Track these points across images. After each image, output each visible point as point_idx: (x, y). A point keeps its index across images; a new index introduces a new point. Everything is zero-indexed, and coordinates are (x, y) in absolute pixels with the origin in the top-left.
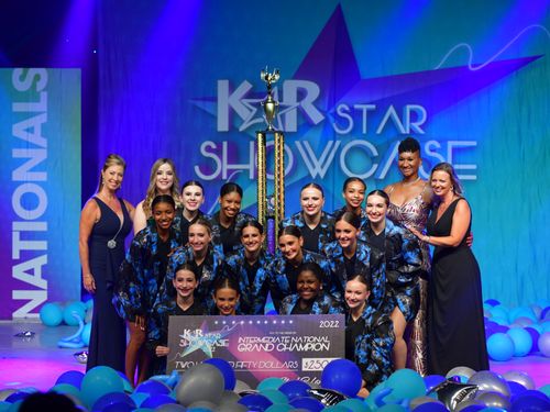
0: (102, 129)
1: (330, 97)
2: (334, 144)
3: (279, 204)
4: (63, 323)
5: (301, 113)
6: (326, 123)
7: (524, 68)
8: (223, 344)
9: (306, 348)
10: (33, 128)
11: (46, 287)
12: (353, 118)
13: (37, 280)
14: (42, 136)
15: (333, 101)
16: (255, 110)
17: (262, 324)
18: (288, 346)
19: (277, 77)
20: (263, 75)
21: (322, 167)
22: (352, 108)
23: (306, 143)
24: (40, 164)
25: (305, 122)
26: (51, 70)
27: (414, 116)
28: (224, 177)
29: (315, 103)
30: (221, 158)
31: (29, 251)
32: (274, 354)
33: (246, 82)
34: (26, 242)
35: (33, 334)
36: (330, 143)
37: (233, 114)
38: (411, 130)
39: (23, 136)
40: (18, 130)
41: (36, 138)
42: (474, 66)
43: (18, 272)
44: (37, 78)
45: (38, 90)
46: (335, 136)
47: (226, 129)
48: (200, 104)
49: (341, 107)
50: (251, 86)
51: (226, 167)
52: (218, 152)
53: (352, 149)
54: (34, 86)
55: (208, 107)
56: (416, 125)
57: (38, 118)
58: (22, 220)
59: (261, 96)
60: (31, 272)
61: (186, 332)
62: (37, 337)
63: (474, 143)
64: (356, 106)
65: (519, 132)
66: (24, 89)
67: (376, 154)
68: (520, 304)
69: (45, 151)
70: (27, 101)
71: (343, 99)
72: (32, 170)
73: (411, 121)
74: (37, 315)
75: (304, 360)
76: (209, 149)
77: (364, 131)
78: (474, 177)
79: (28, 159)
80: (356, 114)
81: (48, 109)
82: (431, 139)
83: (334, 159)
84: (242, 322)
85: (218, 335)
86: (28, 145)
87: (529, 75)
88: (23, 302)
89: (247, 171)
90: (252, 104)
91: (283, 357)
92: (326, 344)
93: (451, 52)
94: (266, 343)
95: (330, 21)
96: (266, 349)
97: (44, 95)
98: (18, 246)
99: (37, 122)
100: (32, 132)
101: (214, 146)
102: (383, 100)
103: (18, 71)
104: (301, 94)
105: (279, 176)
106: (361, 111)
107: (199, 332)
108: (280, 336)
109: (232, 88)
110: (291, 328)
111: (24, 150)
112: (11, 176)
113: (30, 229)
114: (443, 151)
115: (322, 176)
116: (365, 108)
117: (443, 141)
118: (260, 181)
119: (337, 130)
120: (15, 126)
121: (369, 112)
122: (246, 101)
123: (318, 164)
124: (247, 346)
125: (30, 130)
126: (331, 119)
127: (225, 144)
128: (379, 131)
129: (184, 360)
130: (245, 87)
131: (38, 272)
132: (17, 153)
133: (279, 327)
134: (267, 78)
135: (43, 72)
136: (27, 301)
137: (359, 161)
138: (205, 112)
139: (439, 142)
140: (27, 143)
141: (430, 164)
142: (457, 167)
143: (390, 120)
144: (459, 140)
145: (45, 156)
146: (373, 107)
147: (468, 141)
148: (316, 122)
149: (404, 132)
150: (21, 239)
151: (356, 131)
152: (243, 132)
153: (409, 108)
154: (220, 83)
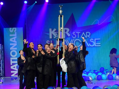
5: (66, 34)
10: (14, 39)
11: (17, 70)
12: (76, 35)
14: (16, 41)
15: (72, 32)
16: (57, 34)
22: (76, 33)
23: (67, 40)
24: (15, 46)
26: (17, 28)
27: (88, 34)
29: (69, 32)
31: (14, 63)
36: (72, 40)
37: (52, 35)
39: (12, 41)
40: (11, 40)
41: (15, 41)
42: (99, 24)
43: (12, 67)
44: (14, 29)
47: (51, 38)
48: (46, 33)
49: (74, 33)
50: (56, 29)
53: (76, 41)
54: (14, 31)
55: (48, 34)
56: (88, 36)
58: (12, 57)
60: (14, 67)
63: (100, 39)
64: (77, 33)
65: (109, 37)
66: (12, 32)
67: (81, 42)
70: (13, 34)
71: (74, 31)
72: (14, 47)
73: (87, 35)
76: (48, 42)
77: (78, 37)
78: (100, 46)
79: (13, 45)
80: (77, 34)
81: (17, 35)
82: (91, 38)
86: (13, 43)
87: (110, 26)
88: (13, 73)
90: (56, 33)
93: (95, 21)
95: (71, 16)
97: (16, 33)
98: (12, 62)
99: (15, 38)
100: (14, 40)
101: (49, 41)
102: (82, 31)
103: (11, 28)
104: (66, 31)
106: (78, 34)
109: (52, 30)
111: (12, 44)
112: (10, 49)
113: (14, 59)
114: (94, 41)
116: (78, 33)
117: (94, 39)
119: (73, 37)
120: (10, 39)
121: (79, 34)
122: (55, 32)
125: (13, 40)
126: (72, 35)
127: (51, 41)
130: (55, 30)
131: (16, 67)
132: (11, 44)
135: (15, 28)
136: (14, 73)
137: (77, 43)
138: (47, 35)
139: (93, 39)
140: (13, 42)
141: (92, 44)
142: (97, 44)
143: (83, 35)
144: (97, 38)
145: (16, 45)
146: (80, 33)
147: (98, 38)
148: (69, 36)
149: (86, 37)
150: (12, 61)
151: (77, 38)
152: (55, 38)
153: (87, 32)
154: (50, 29)
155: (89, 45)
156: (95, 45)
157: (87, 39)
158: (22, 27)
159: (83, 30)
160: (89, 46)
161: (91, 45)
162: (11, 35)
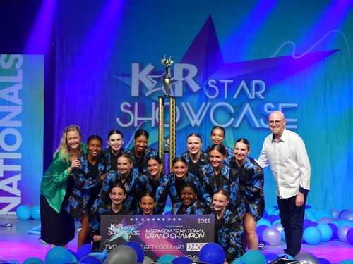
0: (58, 94)
1: (204, 75)
2: (206, 105)
3: (172, 143)
4: (31, 218)
5: (185, 85)
6: (201, 91)
7: (328, 57)
8: (136, 234)
9: (189, 236)
10: (13, 93)
11: (20, 195)
12: (218, 88)
13: (14, 190)
14: (19, 98)
15: (206, 78)
16: (156, 82)
17: (161, 220)
18: (178, 235)
19: (172, 62)
20: (163, 61)
21: (199, 119)
22: (218, 82)
23: (188, 104)
24: (17, 116)
25: (188, 90)
26: (25, 55)
27: (258, 87)
28: (136, 125)
29: (195, 79)
30: (134, 113)
32: (169, 240)
33: (150, 64)
34: (8, 166)
35: (12, 225)
36: (204, 104)
37: (141, 85)
38: (255, 96)
39: (7, 98)
40: (3, 94)
41: (15, 99)
42: (296, 56)
43: (2, 185)
44: (16, 60)
45: (17, 68)
46: (207, 100)
47: (137, 94)
48: (120, 78)
49: (211, 81)
50: (153, 67)
51: (137, 119)
52: (132, 109)
53: (218, 108)
54: (14, 66)
55: (126, 80)
56: (259, 93)
57: (16, 86)
58: (6, 152)
59: (160, 73)
60: (10, 185)
61: (112, 226)
62: (14, 227)
63: (296, 105)
64: (220, 81)
65: (325, 98)
66: (8, 68)
67: (233, 111)
68: (324, 208)
69: (21, 107)
70: (9, 75)
71: (213, 75)
72: (11, 120)
73: (256, 90)
74: (14, 213)
75: (188, 244)
76: (126, 107)
77: (226, 97)
78: (296, 127)
79: (9, 113)
80: (220, 86)
81: (23, 81)
82: (269, 102)
83: (206, 114)
84: (148, 220)
85: (132, 228)
86: (10, 104)
87: (331, 62)
88: (5, 205)
89: (150, 122)
90: (154, 79)
91: (174, 242)
92: (202, 234)
94: (164, 233)
95: (205, 25)
96: (163, 237)
97: (20, 72)
98: (3, 168)
99: (16, 89)
100: (13, 96)
101: (129, 105)
102: (238, 77)
103: (4, 56)
104: (185, 73)
105: (173, 125)
106: (223, 84)
107: (120, 225)
108: (172, 228)
109: (141, 68)
110: (179, 223)
111: (7, 107)
113: (11, 158)
115: (198, 125)
116: (226, 82)
117: (276, 104)
118: (160, 129)
119: (208, 96)
121: (229, 84)
122: (150, 77)
123: (196, 117)
124: (151, 234)
125: (11, 94)
126: (205, 89)
127: (136, 104)
128: (235, 97)
129: (111, 244)
130: (150, 67)
131: (15, 185)
132: (3, 109)
133: (172, 223)
134: (165, 62)
135: (19, 57)
136: (9, 204)
137: (222, 116)
138: (123, 83)
139: (273, 104)
140: (9, 102)
141: (266, 118)
143: (242, 89)
144: (286, 103)
145: (21, 111)
146: (232, 81)
147: (292, 103)
148: (195, 91)
149: (251, 97)
150: (4, 164)
151: (220, 97)
152: (148, 97)
153: (254, 82)
154: (133, 65)
155: (259, 123)
157: (255, 104)
158: (42, 54)
159: (241, 73)
160: (258, 126)
161: (265, 123)
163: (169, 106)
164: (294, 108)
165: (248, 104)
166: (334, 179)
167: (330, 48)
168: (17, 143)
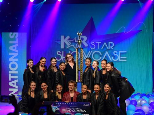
1: (89, 40)
5: (82, 44)
6: (88, 47)
7: (138, 33)
11: (17, 88)
13: (15, 86)
14: (17, 49)
16: (71, 43)
22: (95, 43)
24: (16, 57)
25: (83, 47)
26: (19, 33)
27: (111, 45)
28: (63, 60)
29: (86, 42)
33: (68, 36)
36: (90, 51)
37: (65, 44)
38: (110, 48)
39: (12, 49)
40: (11, 48)
41: (15, 50)
42: (126, 32)
43: (10, 84)
44: (16, 35)
45: (16, 38)
47: (63, 48)
48: (57, 42)
49: (92, 43)
51: (63, 57)
52: (61, 54)
53: (95, 53)
55: (59, 42)
56: (111, 47)
57: (16, 45)
60: (14, 84)
63: (126, 52)
64: (96, 42)
65: (137, 49)
66: (12, 38)
67: (101, 54)
70: (13, 41)
71: (93, 40)
72: (14, 58)
77: (98, 49)
78: (126, 60)
79: (13, 55)
80: (96, 44)
81: (18, 43)
82: (115, 51)
87: (140, 35)
90: (70, 42)
93: (120, 29)
95: (90, 21)
97: (17, 40)
98: (10, 77)
100: (14, 49)
101: (60, 52)
103: (11, 33)
104: (82, 39)
106: (97, 44)
109: (65, 38)
111: (12, 53)
112: (9, 60)
113: (14, 73)
114: (118, 54)
117: (118, 51)
119: (91, 48)
121: (99, 44)
122: (68, 41)
123: (86, 57)
125: (14, 48)
126: (90, 45)
127: (63, 52)
128: (102, 49)
130: (68, 37)
131: (15, 84)
132: (10, 54)
135: (17, 33)
136: (13, 91)
137: (97, 56)
138: (58, 44)
139: (117, 51)
140: (13, 51)
141: (115, 57)
142: (122, 58)
143: (105, 46)
144: (122, 51)
145: (17, 55)
146: (100, 42)
148: (86, 46)
149: (108, 49)
150: (11, 75)
151: (96, 49)
152: (67, 49)
153: (109, 43)
154: (62, 36)
155: (112, 59)
156: (120, 59)
157: (110, 51)
158: (26, 32)
159: (104, 40)
161: (114, 59)
162: (11, 42)
163: (76, 52)
164: (125, 53)
165: (107, 51)
166: (141, 81)
167: (139, 29)
168: (16, 67)
